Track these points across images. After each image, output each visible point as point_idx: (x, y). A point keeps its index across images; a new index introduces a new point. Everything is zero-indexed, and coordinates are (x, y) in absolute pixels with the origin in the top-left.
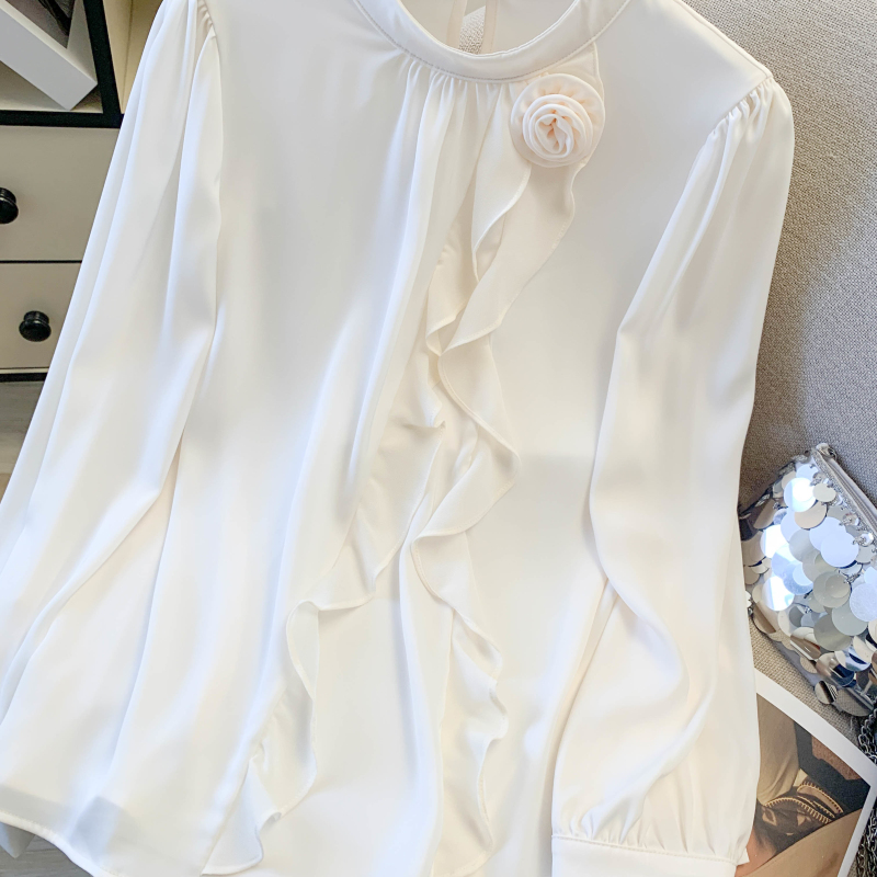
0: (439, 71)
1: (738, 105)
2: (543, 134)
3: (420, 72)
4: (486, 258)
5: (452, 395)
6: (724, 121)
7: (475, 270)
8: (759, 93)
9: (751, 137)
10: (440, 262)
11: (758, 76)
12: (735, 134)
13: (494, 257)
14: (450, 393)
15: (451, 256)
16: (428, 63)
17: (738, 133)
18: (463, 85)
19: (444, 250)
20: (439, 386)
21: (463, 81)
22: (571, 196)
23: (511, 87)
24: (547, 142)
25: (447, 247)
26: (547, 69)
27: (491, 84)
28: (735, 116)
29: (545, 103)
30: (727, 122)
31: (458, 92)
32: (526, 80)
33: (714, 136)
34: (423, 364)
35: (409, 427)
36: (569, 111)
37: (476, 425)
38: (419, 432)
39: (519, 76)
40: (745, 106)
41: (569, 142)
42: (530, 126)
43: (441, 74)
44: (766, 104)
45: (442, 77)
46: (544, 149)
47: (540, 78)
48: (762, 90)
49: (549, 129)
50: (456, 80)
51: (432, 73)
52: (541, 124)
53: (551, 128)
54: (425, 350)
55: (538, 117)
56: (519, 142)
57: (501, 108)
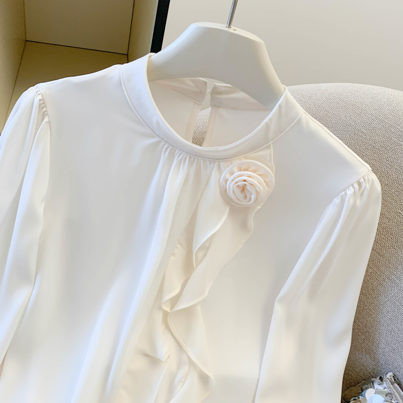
0: (181, 152)
1: (352, 185)
2: (238, 191)
3: (170, 151)
4: (201, 254)
5: (175, 335)
6: (343, 193)
7: (194, 262)
8: (364, 179)
9: (358, 203)
10: (173, 254)
11: (364, 169)
12: (349, 201)
13: (205, 255)
14: (173, 333)
15: (180, 252)
16: (174, 146)
17: (351, 202)
18: (194, 160)
19: (176, 248)
20: (168, 327)
21: (194, 158)
22: (251, 222)
23: (222, 164)
24: (240, 196)
25: (178, 246)
26: (243, 156)
27: (210, 161)
28: (350, 192)
29: (241, 176)
30: (346, 194)
31: (191, 164)
32: (230, 161)
33: (337, 200)
34: (159, 317)
35: (146, 355)
36: (255, 181)
37: (189, 357)
38: (153, 360)
39: (227, 159)
40: (356, 186)
41: (253, 197)
42: (231, 186)
43: (181, 154)
44: (368, 186)
45: (182, 155)
46: (238, 199)
47: (238, 161)
48: (366, 178)
49: (242, 188)
50: (190, 157)
51: (176, 152)
52: (238, 186)
53: (243, 189)
54: (160, 308)
55: (237, 182)
56: (224, 193)
57: (215, 174)
